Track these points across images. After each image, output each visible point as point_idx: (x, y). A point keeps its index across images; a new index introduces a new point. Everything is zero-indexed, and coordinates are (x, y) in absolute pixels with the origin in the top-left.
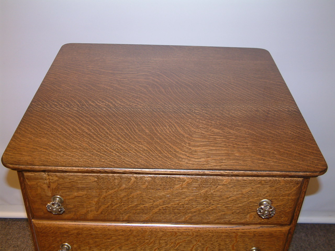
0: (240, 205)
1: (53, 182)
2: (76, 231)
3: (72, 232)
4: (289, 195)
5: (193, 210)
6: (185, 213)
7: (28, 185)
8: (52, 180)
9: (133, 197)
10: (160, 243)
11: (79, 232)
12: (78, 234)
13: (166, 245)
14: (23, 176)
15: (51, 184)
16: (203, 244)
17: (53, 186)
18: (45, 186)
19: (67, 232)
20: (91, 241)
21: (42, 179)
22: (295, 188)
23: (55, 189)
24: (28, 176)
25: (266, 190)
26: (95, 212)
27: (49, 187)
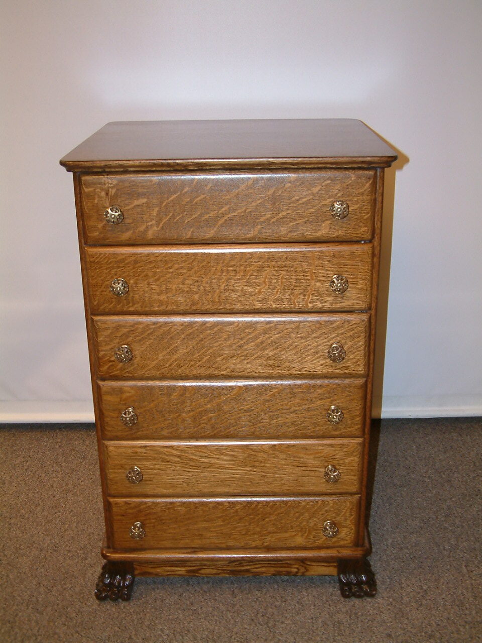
0: (312, 210)
1: (112, 188)
2: (133, 258)
3: (129, 260)
4: (362, 194)
5: (262, 219)
6: (254, 224)
7: (85, 192)
8: (111, 184)
9: (196, 203)
10: (228, 272)
11: (136, 260)
12: (136, 262)
13: (236, 274)
14: (80, 180)
15: (110, 190)
16: (277, 272)
17: (113, 192)
18: (103, 194)
19: (123, 260)
20: (150, 273)
21: (100, 183)
22: (368, 185)
23: (114, 196)
24: (86, 180)
25: (337, 187)
26: (155, 228)
27: (107, 194)
